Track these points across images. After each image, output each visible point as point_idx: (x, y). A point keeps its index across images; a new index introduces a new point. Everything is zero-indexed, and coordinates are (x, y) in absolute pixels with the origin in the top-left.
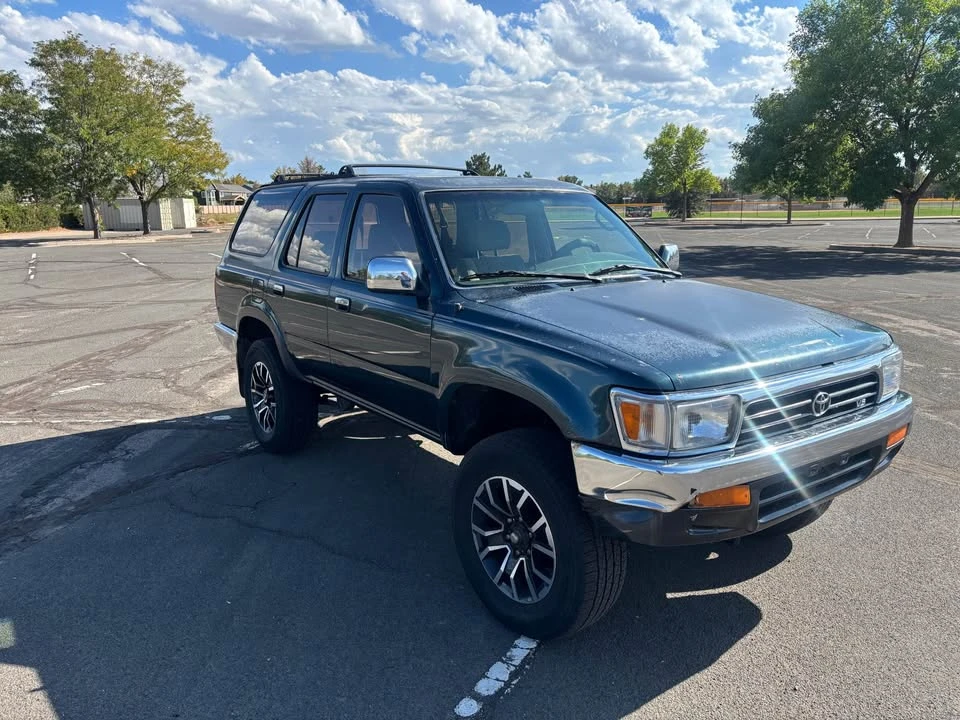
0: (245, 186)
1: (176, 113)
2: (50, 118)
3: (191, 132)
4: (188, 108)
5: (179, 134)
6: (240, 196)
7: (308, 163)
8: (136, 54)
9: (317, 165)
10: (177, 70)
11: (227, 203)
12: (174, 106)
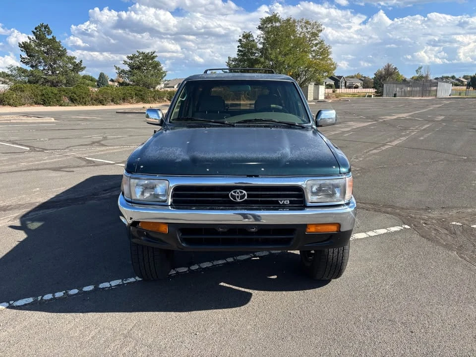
0: (360, 79)
1: (316, 45)
2: (261, 51)
3: (322, 54)
4: (321, 42)
5: (316, 55)
6: (357, 84)
7: (389, 66)
8: (303, 19)
9: (394, 67)
10: (319, 25)
11: (350, 87)
12: (315, 42)
